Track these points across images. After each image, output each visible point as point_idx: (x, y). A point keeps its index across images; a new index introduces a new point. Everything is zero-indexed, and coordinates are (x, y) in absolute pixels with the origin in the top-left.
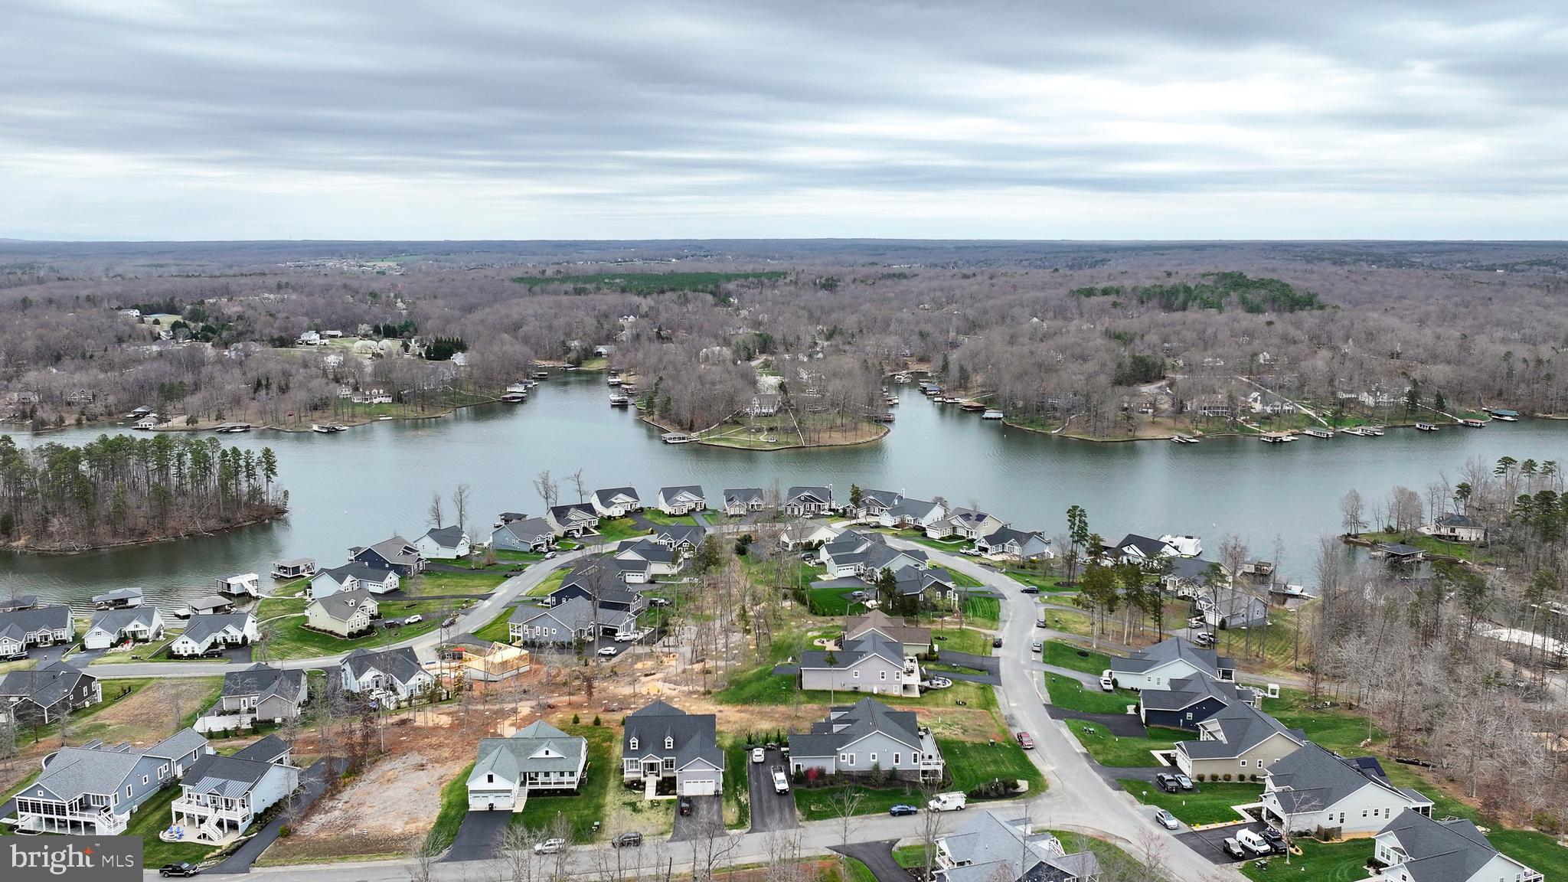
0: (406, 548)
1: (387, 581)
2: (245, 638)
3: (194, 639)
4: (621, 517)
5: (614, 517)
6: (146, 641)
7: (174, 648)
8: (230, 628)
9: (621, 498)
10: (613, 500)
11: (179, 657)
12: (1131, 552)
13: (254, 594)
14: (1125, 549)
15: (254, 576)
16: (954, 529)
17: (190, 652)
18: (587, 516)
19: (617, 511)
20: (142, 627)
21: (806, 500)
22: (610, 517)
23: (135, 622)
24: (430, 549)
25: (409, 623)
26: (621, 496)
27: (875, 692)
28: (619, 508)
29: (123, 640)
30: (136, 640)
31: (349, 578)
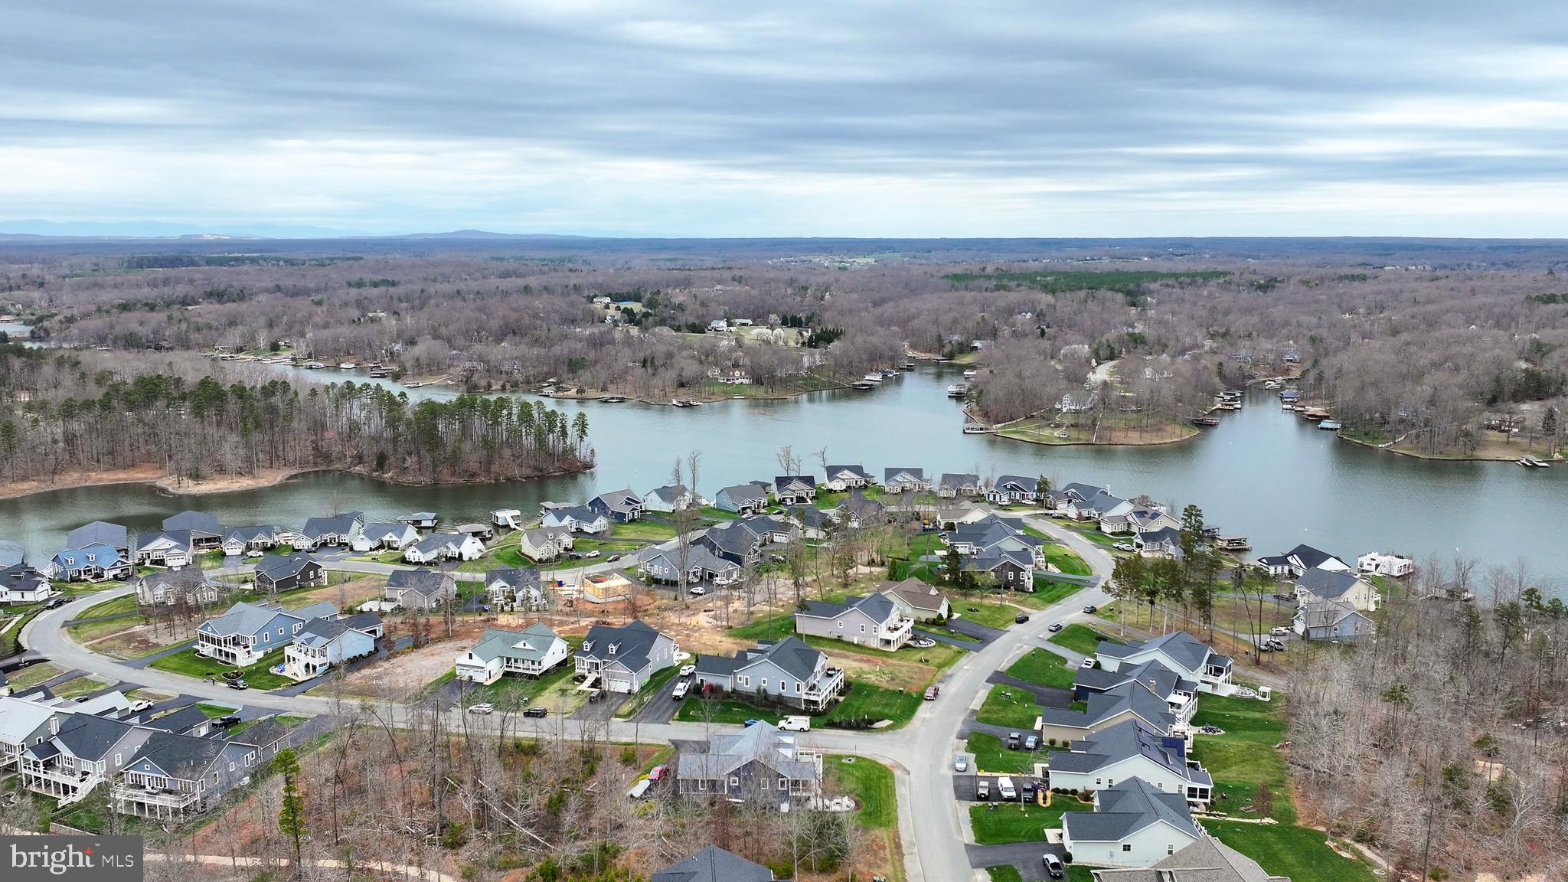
0: (628, 499)
1: (597, 523)
2: (461, 555)
3: (420, 550)
4: (842, 491)
5: (835, 491)
6: (397, 549)
7: (407, 556)
8: (451, 545)
9: (847, 474)
10: (839, 475)
11: (409, 563)
12: (1293, 562)
13: (513, 526)
14: (1289, 558)
15: (517, 512)
16: (1129, 525)
17: (417, 560)
18: (806, 487)
19: (838, 485)
20: (395, 538)
21: (1012, 489)
22: (830, 491)
23: (390, 534)
24: (655, 504)
25: (589, 557)
26: (846, 472)
27: (856, 642)
28: (841, 483)
29: (381, 547)
30: (390, 548)
31: (568, 518)
